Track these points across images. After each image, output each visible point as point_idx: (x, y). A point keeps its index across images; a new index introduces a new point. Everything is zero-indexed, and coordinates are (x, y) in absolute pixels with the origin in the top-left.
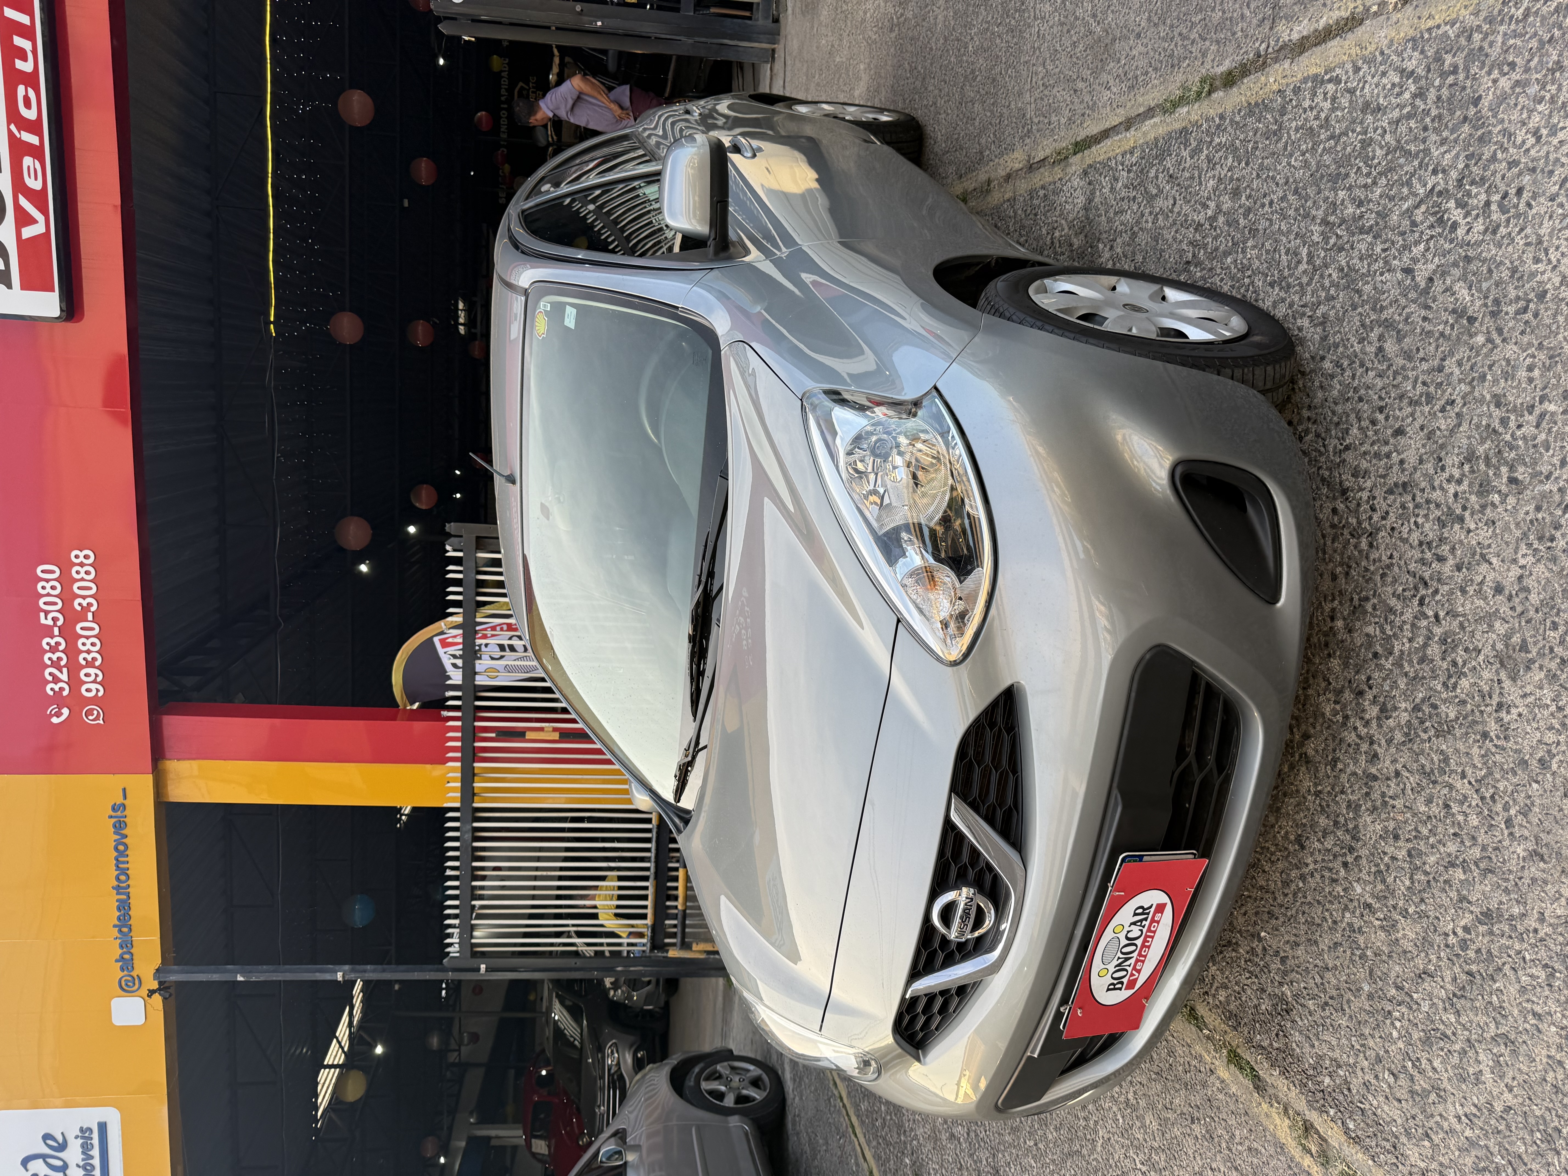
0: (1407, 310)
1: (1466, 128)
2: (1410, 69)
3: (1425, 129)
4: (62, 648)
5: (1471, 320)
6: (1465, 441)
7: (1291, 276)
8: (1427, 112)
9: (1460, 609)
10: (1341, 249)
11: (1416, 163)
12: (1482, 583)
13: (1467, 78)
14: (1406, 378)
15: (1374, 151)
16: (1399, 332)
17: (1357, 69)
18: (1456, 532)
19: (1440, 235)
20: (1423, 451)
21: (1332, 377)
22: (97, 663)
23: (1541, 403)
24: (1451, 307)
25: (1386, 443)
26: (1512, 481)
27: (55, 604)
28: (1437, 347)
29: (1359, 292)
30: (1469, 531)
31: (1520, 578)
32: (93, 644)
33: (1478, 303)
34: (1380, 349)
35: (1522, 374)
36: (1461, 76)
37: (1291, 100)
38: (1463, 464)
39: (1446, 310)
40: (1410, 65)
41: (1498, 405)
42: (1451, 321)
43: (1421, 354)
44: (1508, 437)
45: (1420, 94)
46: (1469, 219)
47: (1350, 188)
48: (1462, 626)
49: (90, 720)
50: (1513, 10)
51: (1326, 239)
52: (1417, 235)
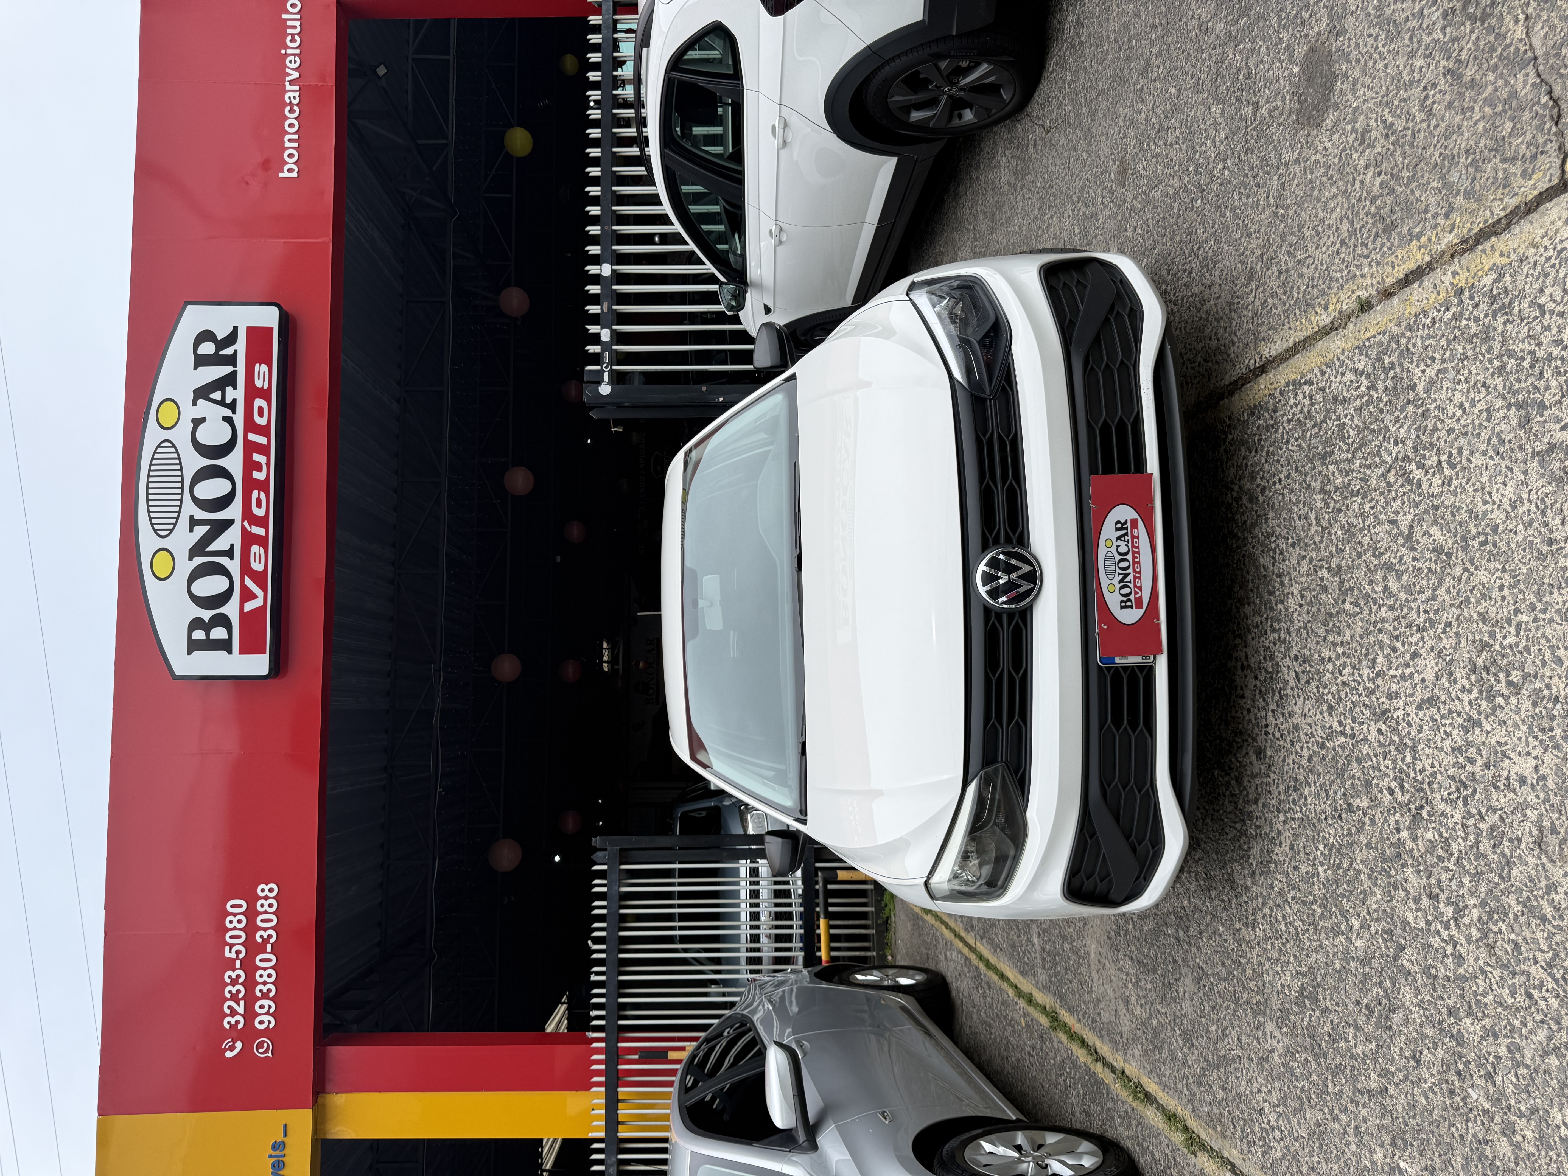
0: (1399, 554)
1: (1410, 408)
2: (1361, 368)
3: (1381, 411)
4: (241, 980)
5: (1449, 555)
6: (1466, 655)
7: (1306, 537)
8: (1380, 400)
10: (1340, 511)
11: (1381, 438)
12: (1508, 778)
13: (1403, 371)
14: (1411, 609)
15: (1348, 432)
16: (1397, 571)
17: (1323, 373)
18: (1477, 735)
19: (1411, 491)
20: (1436, 669)
21: (1354, 616)
22: (271, 995)
23: (1515, 616)
24: (1431, 546)
25: (1407, 665)
26: (1510, 684)
27: (239, 937)
28: (1428, 580)
29: (1360, 543)
30: (1488, 733)
31: (1536, 768)
32: (269, 976)
33: (1450, 541)
34: (1386, 588)
35: (1496, 594)
36: (1398, 370)
37: (1280, 401)
38: (1469, 675)
39: (1428, 550)
40: (1360, 366)
41: (1484, 621)
42: (1434, 558)
43: (1417, 588)
44: (1498, 648)
45: (1373, 387)
46: (1428, 476)
47: (1336, 463)
48: (1502, 820)
49: (259, 1054)
50: (1423, 319)
51: (1327, 505)
52: (1393, 493)
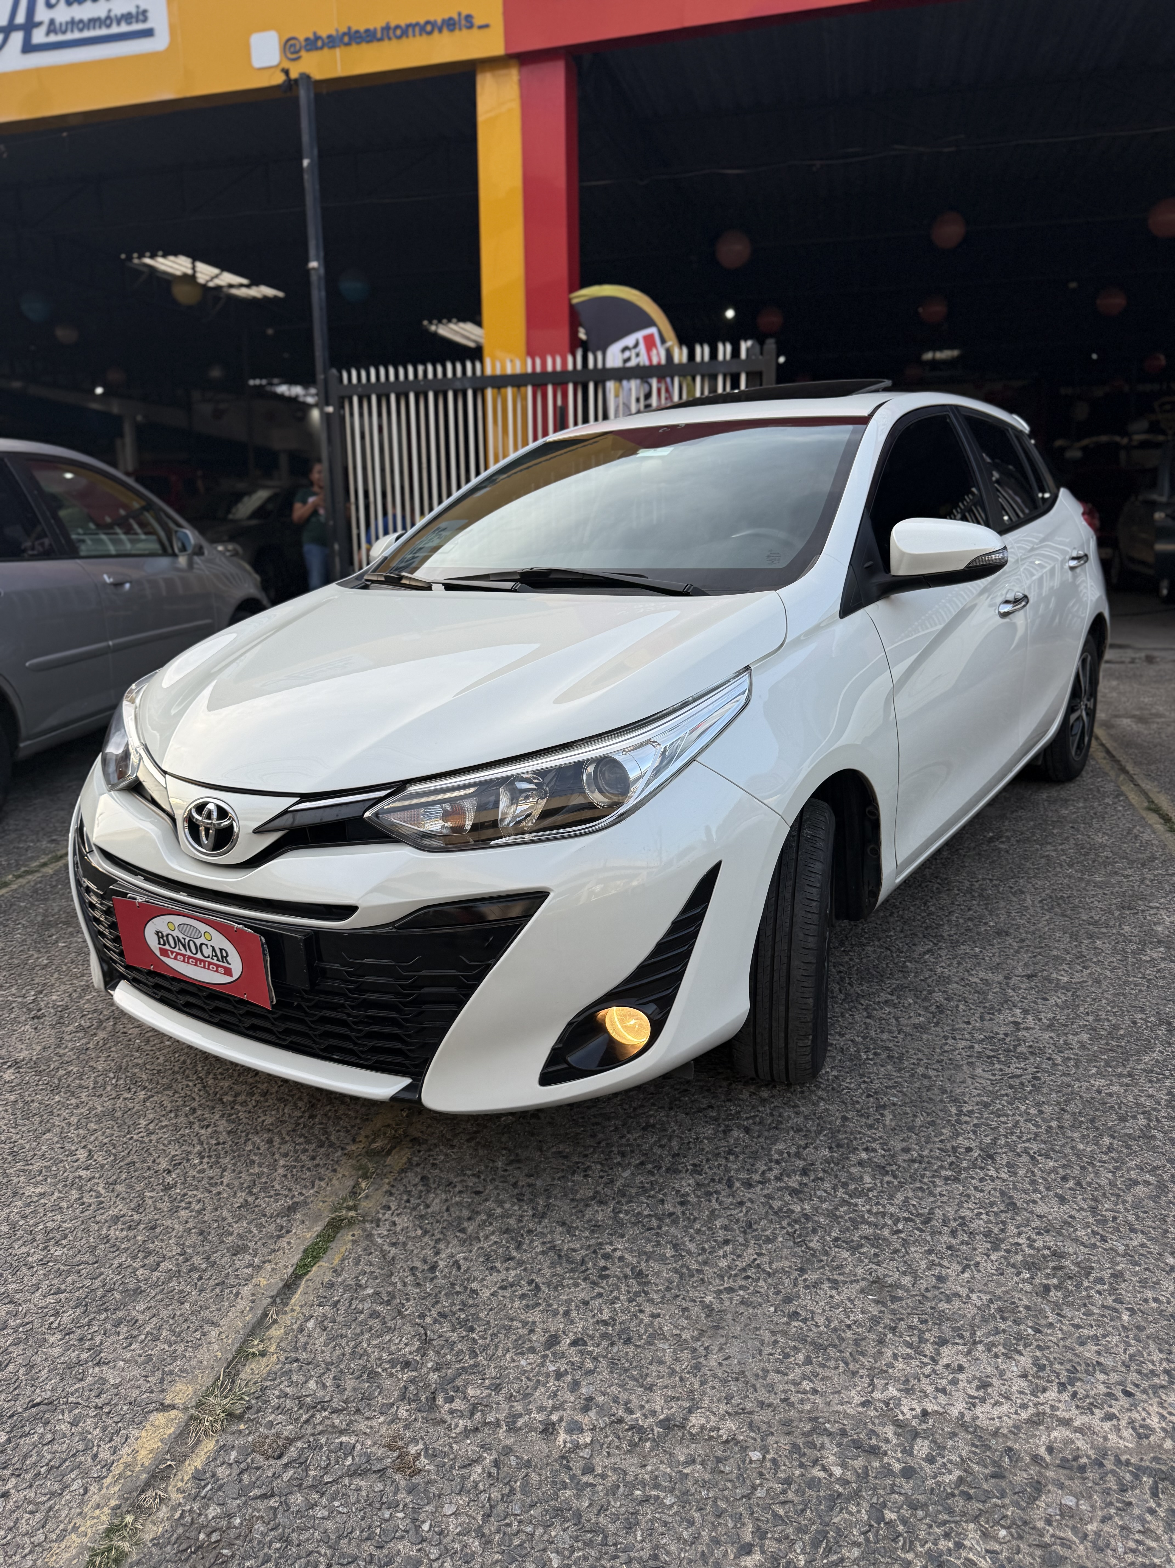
6: (1071, 1250)
9: (913, 1249)
12: (942, 1266)
14: (1116, 1204)
16: (1158, 1197)
18: (982, 1246)
20: (1050, 1218)
21: (1097, 1144)
23: (1127, 1309)
25: (1048, 1189)
26: (1047, 1288)
28: (1153, 1228)
30: (988, 1256)
31: (957, 1295)
38: (1049, 1249)
